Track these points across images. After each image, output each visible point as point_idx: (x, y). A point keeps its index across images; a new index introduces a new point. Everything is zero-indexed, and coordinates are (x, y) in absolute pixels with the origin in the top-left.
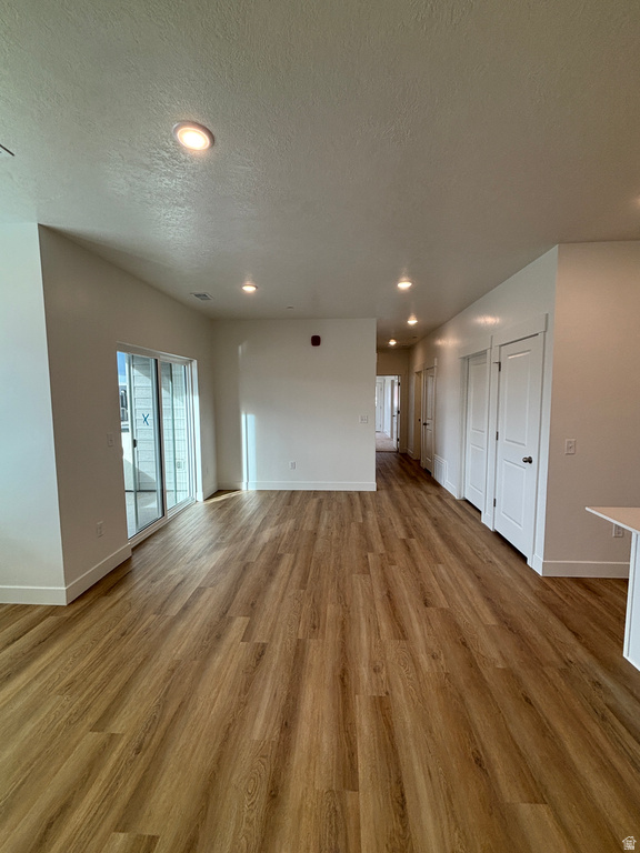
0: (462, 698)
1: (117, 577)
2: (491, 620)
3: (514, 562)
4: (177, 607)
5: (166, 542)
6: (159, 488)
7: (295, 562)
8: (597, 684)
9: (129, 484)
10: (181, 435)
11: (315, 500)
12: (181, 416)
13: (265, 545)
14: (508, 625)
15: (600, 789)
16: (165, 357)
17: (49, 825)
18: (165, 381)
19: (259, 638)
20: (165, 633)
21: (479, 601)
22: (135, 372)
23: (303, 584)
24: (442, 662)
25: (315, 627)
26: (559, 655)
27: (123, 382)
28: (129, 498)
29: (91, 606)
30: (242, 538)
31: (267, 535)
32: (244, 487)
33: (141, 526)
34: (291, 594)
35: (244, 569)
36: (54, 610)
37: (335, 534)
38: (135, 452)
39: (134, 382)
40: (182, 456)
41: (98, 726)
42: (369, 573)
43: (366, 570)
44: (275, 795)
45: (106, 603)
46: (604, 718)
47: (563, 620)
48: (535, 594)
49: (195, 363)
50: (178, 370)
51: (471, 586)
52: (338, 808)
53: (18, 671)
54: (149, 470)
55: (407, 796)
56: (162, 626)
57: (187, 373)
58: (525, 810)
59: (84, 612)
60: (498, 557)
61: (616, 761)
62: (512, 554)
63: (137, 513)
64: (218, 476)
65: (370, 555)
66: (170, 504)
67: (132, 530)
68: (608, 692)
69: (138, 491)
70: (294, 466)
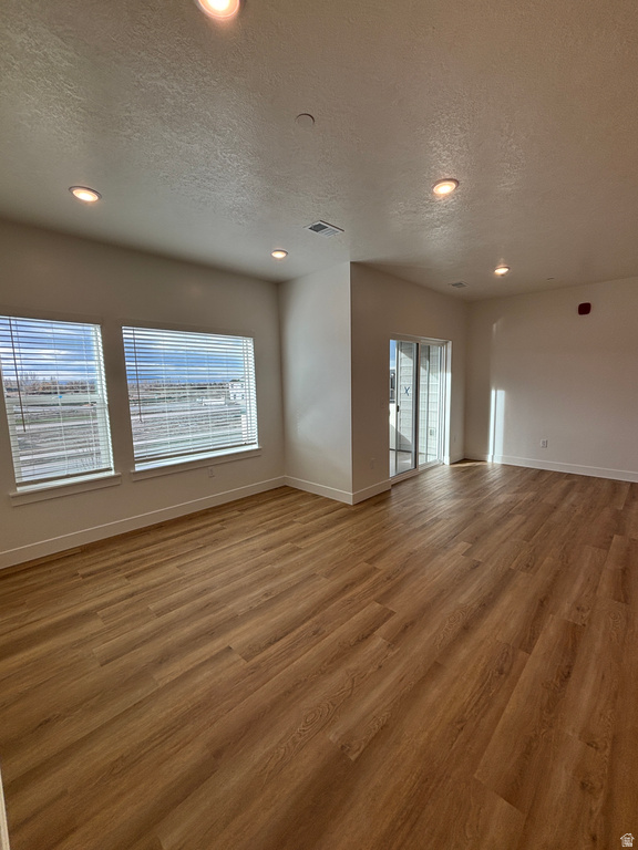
1: (381, 498)
4: (418, 524)
5: (416, 485)
6: (413, 451)
7: (524, 523)
9: (392, 445)
10: (434, 408)
11: (566, 482)
12: (435, 392)
13: (500, 505)
16: (424, 341)
17: (347, 586)
18: (424, 361)
19: (477, 557)
20: (408, 535)
22: (402, 355)
23: (528, 537)
25: (530, 566)
27: (393, 367)
28: (392, 455)
29: (366, 509)
30: (478, 496)
31: (502, 499)
32: (489, 460)
33: (399, 471)
34: (513, 540)
35: (475, 515)
36: (346, 505)
37: (579, 512)
38: (398, 419)
39: (401, 364)
40: (434, 424)
41: (369, 561)
42: (608, 549)
43: (605, 545)
44: (466, 629)
45: (374, 510)
49: (450, 344)
50: (436, 352)
52: (510, 653)
53: (331, 527)
54: (408, 435)
55: (573, 676)
56: (407, 530)
57: (443, 353)
59: (362, 511)
63: (396, 464)
64: (465, 447)
65: (615, 537)
66: (421, 460)
67: (392, 473)
69: (398, 451)
70: (545, 444)
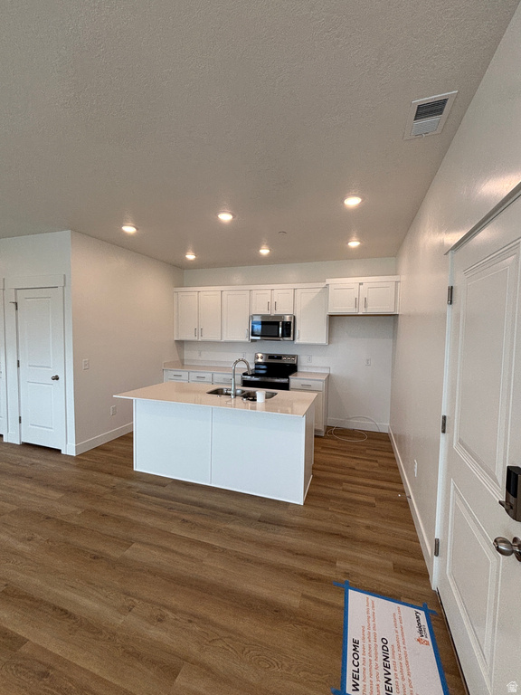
0: (67, 543)
2: (58, 495)
3: (51, 456)
8: (130, 487)
14: (70, 491)
15: (150, 521)
21: (40, 490)
24: (39, 537)
26: (107, 487)
46: (138, 497)
47: (101, 471)
48: (77, 467)
51: (28, 486)
58: (128, 553)
60: (38, 459)
61: (150, 508)
62: (47, 453)
68: (135, 487)
